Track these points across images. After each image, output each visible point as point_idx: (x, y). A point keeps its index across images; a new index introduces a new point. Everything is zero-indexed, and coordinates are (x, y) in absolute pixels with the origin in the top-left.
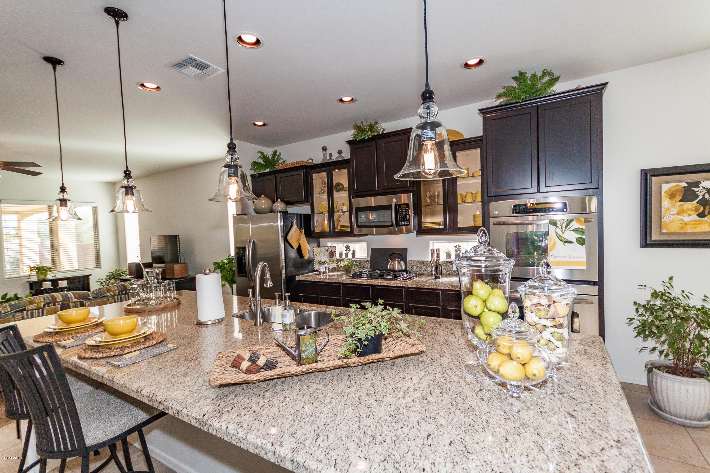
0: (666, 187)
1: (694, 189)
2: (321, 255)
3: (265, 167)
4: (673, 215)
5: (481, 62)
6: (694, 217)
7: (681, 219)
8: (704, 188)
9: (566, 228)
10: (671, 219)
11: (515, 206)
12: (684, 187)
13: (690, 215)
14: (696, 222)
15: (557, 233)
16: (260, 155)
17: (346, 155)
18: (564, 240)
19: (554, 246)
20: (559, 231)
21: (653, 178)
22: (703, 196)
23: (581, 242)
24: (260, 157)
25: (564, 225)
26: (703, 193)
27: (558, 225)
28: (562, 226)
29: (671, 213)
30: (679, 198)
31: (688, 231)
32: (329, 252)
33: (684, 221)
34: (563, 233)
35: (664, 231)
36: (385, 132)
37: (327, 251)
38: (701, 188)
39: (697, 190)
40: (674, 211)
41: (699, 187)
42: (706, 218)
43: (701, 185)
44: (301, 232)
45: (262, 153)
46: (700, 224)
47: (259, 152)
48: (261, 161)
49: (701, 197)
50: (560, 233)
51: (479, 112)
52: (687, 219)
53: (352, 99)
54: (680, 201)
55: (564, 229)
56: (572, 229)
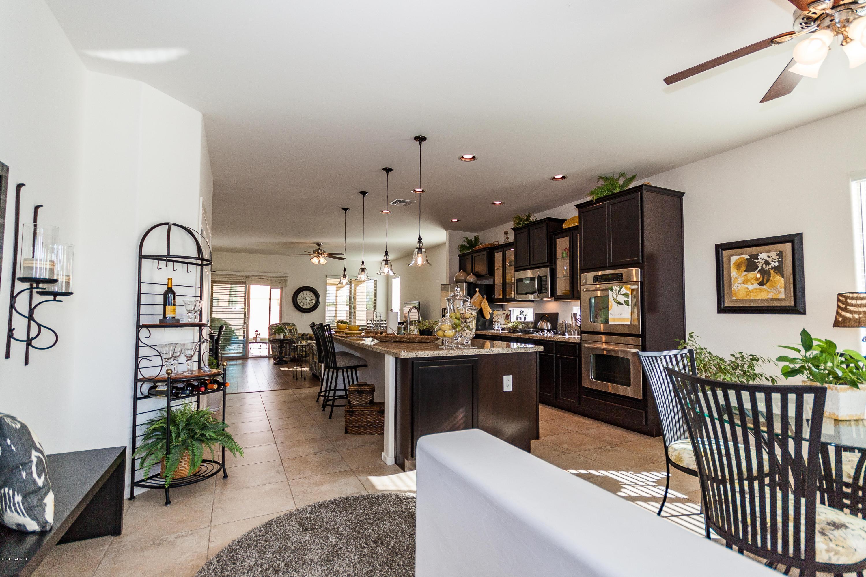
0: (734, 259)
1: (755, 261)
2: (499, 317)
3: (469, 248)
4: (740, 284)
5: (564, 177)
6: (756, 286)
7: (746, 287)
8: (762, 260)
9: (619, 293)
10: (739, 288)
11: (595, 276)
12: (747, 259)
13: (752, 284)
14: (757, 290)
15: (613, 297)
16: (465, 239)
17: (511, 239)
18: (618, 302)
19: (611, 306)
20: (614, 295)
21: (724, 251)
22: (762, 266)
23: (627, 303)
24: (464, 241)
25: (617, 291)
26: (761, 264)
27: (614, 291)
28: (616, 291)
29: (739, 282)
30: (744, 268)
31: (752, 298)
32: (505, 315)
33: (748, 289)
34: (617, 296)
35: (734, 298)
36: (537, 220)
37: (504, 314)
38: (760, 260)
39: (756, 261)
40: (741, 280)
41: (758, 259)
42: (764, 287)
43: (759, 257)
44: (484, 298)
45: (467, 238)
46: (761, 292)
47: (464, 237)
48: (466, 244)
49: (760, 268)
50: (615, 297)
51: (575, 207)
52: (750, 287)
53: (501, 203)
54: (745, 271)
55: (617, 293)
56: (622, 293)
